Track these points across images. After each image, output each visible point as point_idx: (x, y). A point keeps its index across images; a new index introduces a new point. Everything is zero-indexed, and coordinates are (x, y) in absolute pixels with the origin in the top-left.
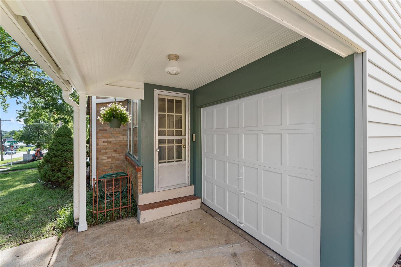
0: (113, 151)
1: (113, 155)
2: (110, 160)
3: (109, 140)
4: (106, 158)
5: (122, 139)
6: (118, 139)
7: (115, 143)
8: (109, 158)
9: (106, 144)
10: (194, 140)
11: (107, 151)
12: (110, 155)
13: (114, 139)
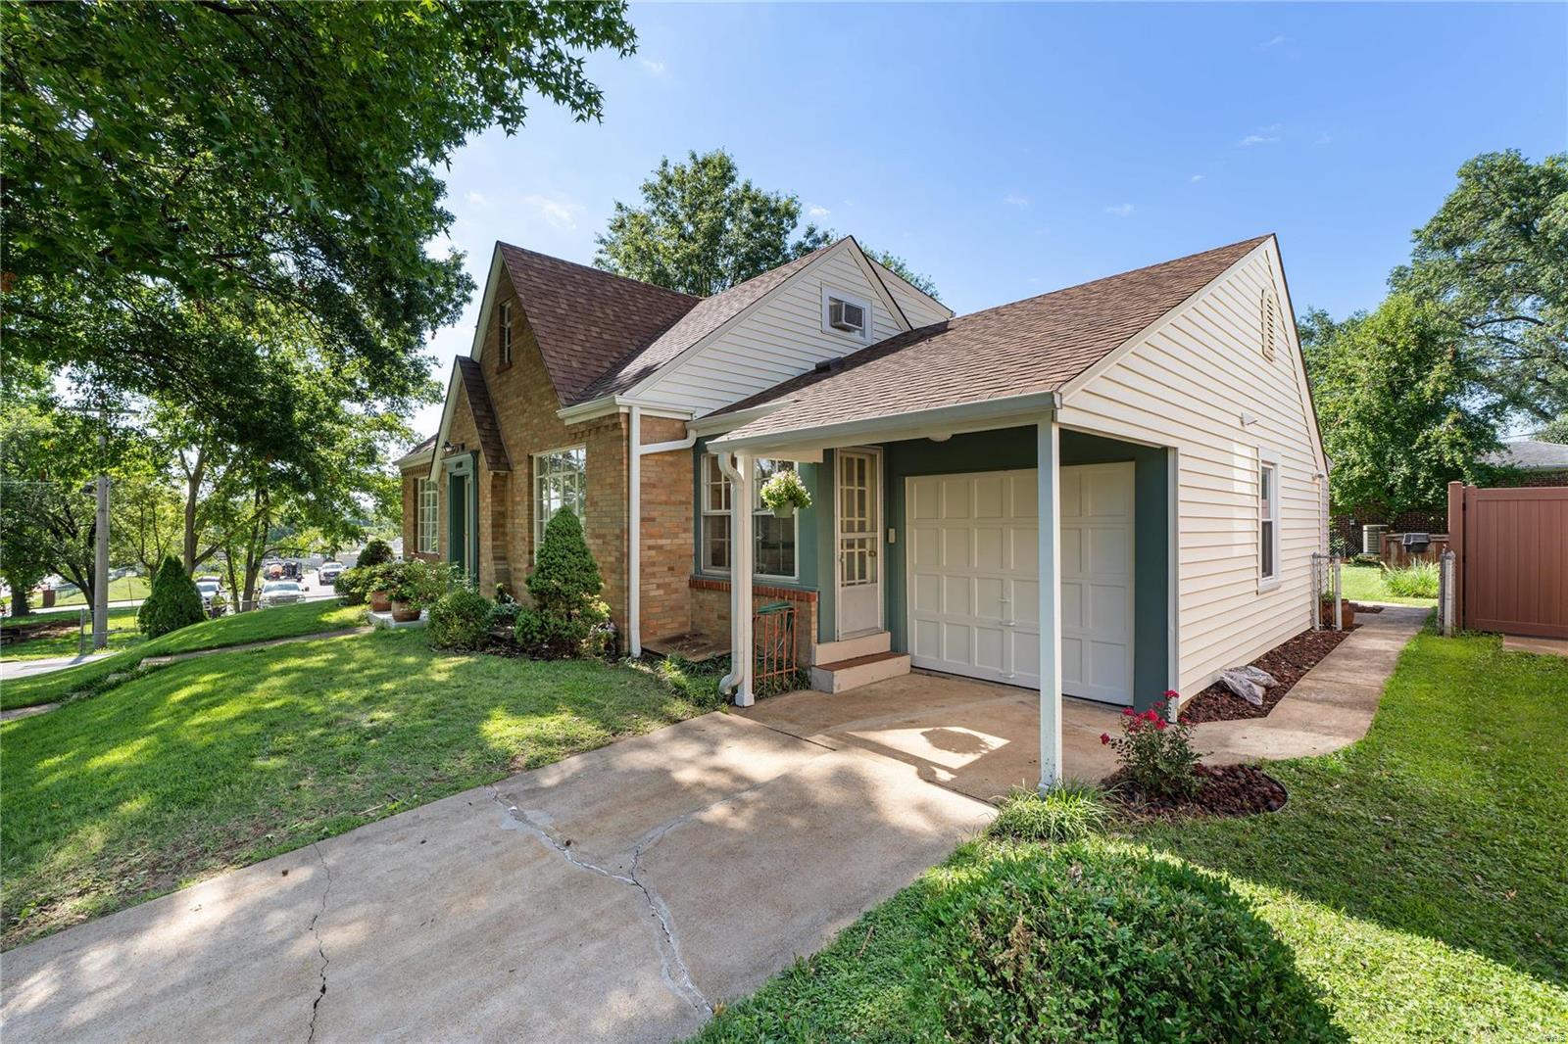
0: (666, 569)
1: (667, 580)
2: (661, 592)
3: (661, 542)
4: (654, 586)
5: (682, 542)
6: (677, 541)
7: (670, 552)
8: (659, 586)
9: (653, 553)
10: (892, 540)
11: (655, 569)
12: (661, 581)
13: (669, 541)
